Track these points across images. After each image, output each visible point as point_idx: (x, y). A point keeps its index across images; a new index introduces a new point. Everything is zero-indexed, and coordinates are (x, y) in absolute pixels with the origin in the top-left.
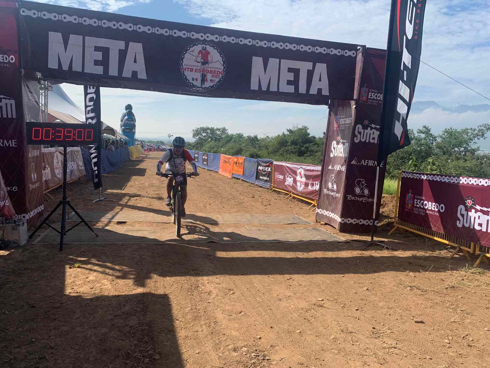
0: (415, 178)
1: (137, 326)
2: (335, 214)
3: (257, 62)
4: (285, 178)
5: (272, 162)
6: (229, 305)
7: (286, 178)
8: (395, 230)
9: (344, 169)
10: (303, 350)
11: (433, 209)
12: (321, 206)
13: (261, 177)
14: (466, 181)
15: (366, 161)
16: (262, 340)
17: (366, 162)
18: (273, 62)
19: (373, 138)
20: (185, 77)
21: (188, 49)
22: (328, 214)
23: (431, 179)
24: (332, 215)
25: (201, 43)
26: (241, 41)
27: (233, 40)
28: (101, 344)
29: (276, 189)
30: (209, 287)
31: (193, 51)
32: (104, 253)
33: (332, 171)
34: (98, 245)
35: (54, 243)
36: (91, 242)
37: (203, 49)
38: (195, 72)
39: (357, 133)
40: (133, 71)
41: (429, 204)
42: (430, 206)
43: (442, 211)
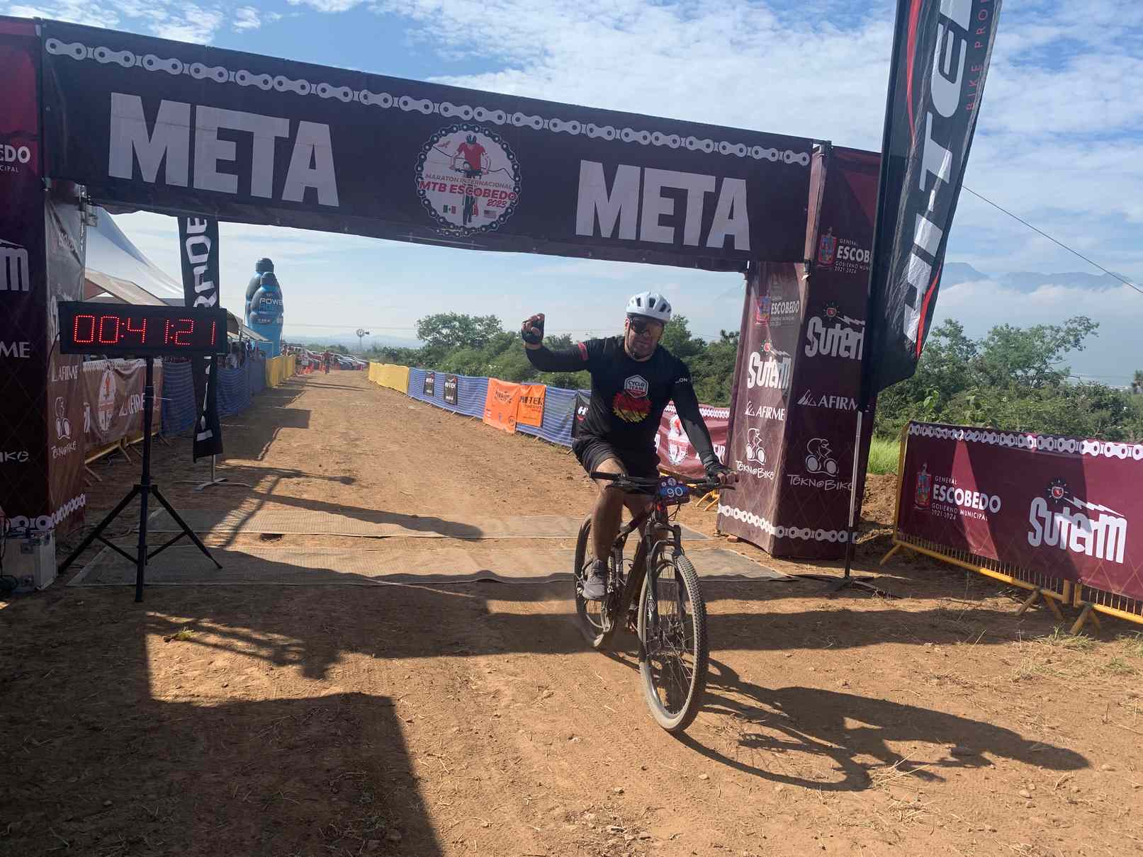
0: (939, 436)
1: (343, 768)
2: (760, 517)
3: (591, 173)
6: (544, 722)
8: (894, 554)
9: (781, 415)
10: (718, 817)
11: (975, 506)
12: (727, 499)
14: (1051, 444)
15: (831, 398)
16: (626, 795)
17: (831, 401)
18: (627, 174)
19: (846, 346)
20: (426, 202)
22: (745, 516)
23: (975, 440)
24: (753, 519)
26: (555, 125)
27: (537, 123)
28: (265, 810)
30: (494, 682)
31: (445, 145)
32: (240, 606)
33: (754, 421)
34: (224, 588)
35: (119, 584)
36: (207, 581)
37: (469, 141)
38: (451, 192)
39: (810, 335)
40: (306, 187)
41: (966, 495)
42: (968, 498)
43: (994, 511)
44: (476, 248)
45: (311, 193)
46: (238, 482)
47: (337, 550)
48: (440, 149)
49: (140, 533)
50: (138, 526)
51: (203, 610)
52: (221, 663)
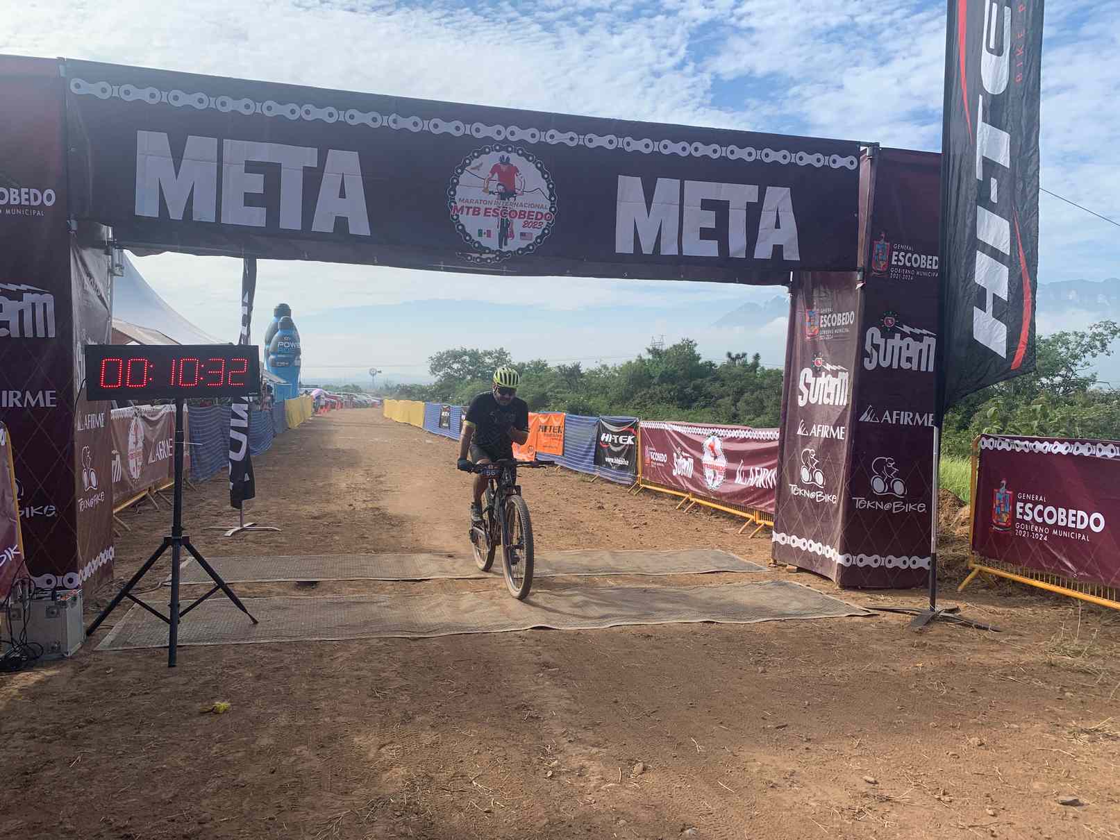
2: (824, 544)
3: (629, 188)
4: (671, 458)
5: (636, 423)
7: (675, 459)
8: (972, 579)
9: (841, 434)
11: (1071, 525)
12: (782, 526)
13: (608, 460)
15: (895, 412)
17: (895, 417)
18: (666, 187)
19: (907, 357)
20: (460, 227)
22: (804, 544)
24: (815, 547)
25: (498, 148)
26: (590, 140)
27: (572, 139)
29: (648, 487)
31: (477, 168)
32: (281, 668)
33: (806, 440)
34: (262, 647)
35: (150, 646)
36: (243, 639)
37: (502, 163)
38: (485, 215)
39: (868, 347)
40: (337, 218)
41: (1060, 514)
42: (1062, 516)
43: (1097, 530)
44: (507, 274)
45: (341, 223)
46: (266, 525)
47: (376, 597)
48: (472, 171)
49: (172, 586)
50: (170, 578)
51: (241, 674)
52: (265, 741)
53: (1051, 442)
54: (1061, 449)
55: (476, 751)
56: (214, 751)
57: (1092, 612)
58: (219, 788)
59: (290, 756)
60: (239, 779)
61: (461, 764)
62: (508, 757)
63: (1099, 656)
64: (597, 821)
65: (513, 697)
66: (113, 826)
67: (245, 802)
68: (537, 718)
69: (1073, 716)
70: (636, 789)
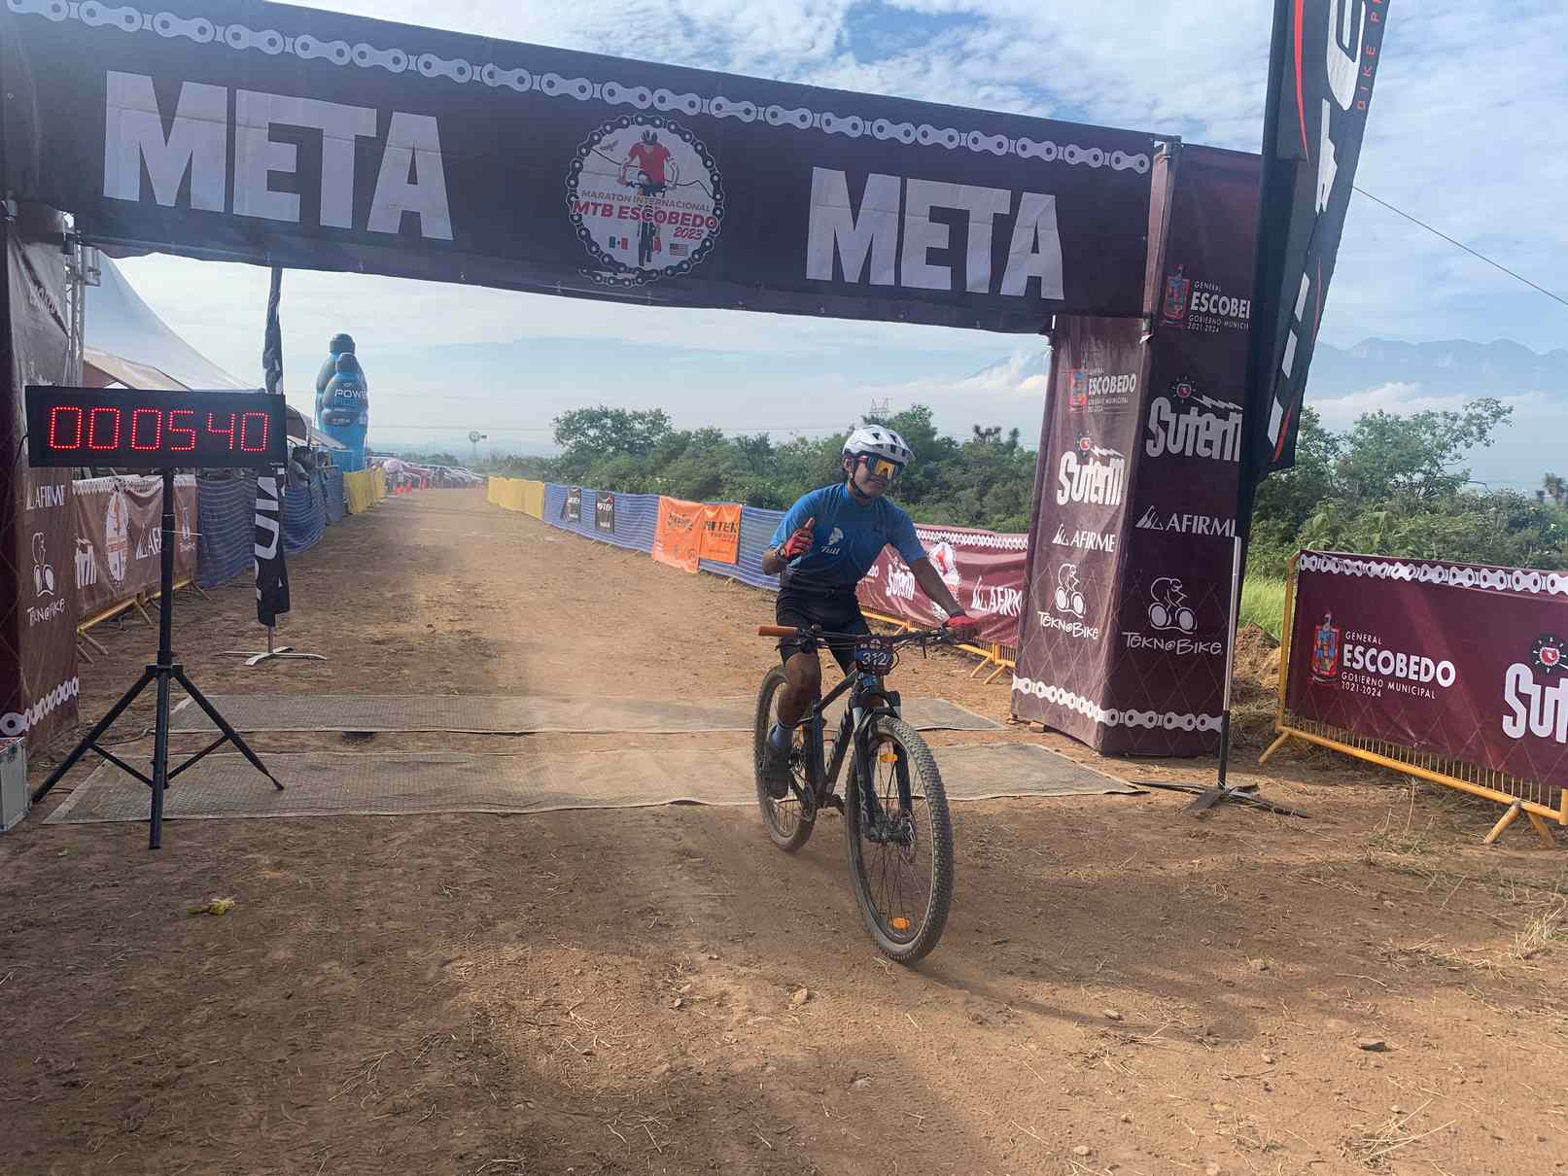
0: (1348, 573)
1: (484, 1152)
2: (1078, 695)
3: (829, 186)
4: (884, 574)
8: (1280, 746)
9: (1110, 544)
11: (1413, 677)
12: (1027, 669)
14: (1535, 582)
17: (1185, 522)
18: (880, 187)
19: (1206, 441)
20: (583, 233)
21: (596, 138)
22: (1053, 694)
24: (1067, 699)
25: (640, 119)
26: (774, 115)
27: (748, 112)
31: (610, 147)
32: (311, 852)
33: (1069, 551)
34: (286, 822)
35: (124, 819)
36: (261, 811)
37: (645, 141)
38: (619, 217)
39: (1153, 425)
40: (404, 212)
41: (1398, 660)
42: (1401, 665)
43: (1445, 683)
44: (654, 303)
45: (410, 220)
46: (308, 651)
47: (456, 756)
48: (602, 152)
51: (255, 861)
52: (281, 954)
53: (1392, 563)
54: (1403, 572)
55: (577, 971)
56: (207, 967)
57: (1433, 794)
58: (210, 1018)
59: (315, 975)
60: (240, 1006)
61: (555, 989)
62: (620, 979)
63: (1433, 852)
64: (738, 1067)
65: (636, 896)
66: (54, 1070)
67: (245, 1038)
68: (668, 926)
69: (1390, 931)
70: (794, 1026)
